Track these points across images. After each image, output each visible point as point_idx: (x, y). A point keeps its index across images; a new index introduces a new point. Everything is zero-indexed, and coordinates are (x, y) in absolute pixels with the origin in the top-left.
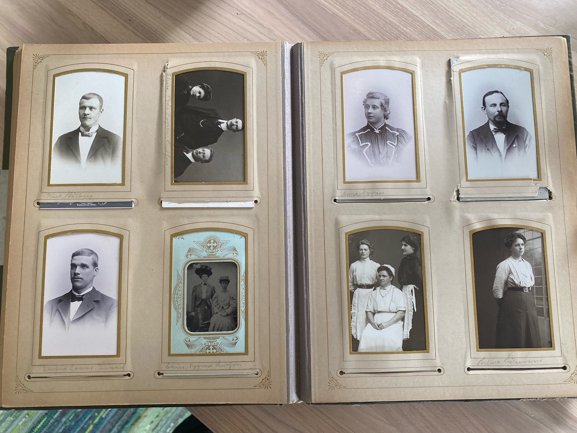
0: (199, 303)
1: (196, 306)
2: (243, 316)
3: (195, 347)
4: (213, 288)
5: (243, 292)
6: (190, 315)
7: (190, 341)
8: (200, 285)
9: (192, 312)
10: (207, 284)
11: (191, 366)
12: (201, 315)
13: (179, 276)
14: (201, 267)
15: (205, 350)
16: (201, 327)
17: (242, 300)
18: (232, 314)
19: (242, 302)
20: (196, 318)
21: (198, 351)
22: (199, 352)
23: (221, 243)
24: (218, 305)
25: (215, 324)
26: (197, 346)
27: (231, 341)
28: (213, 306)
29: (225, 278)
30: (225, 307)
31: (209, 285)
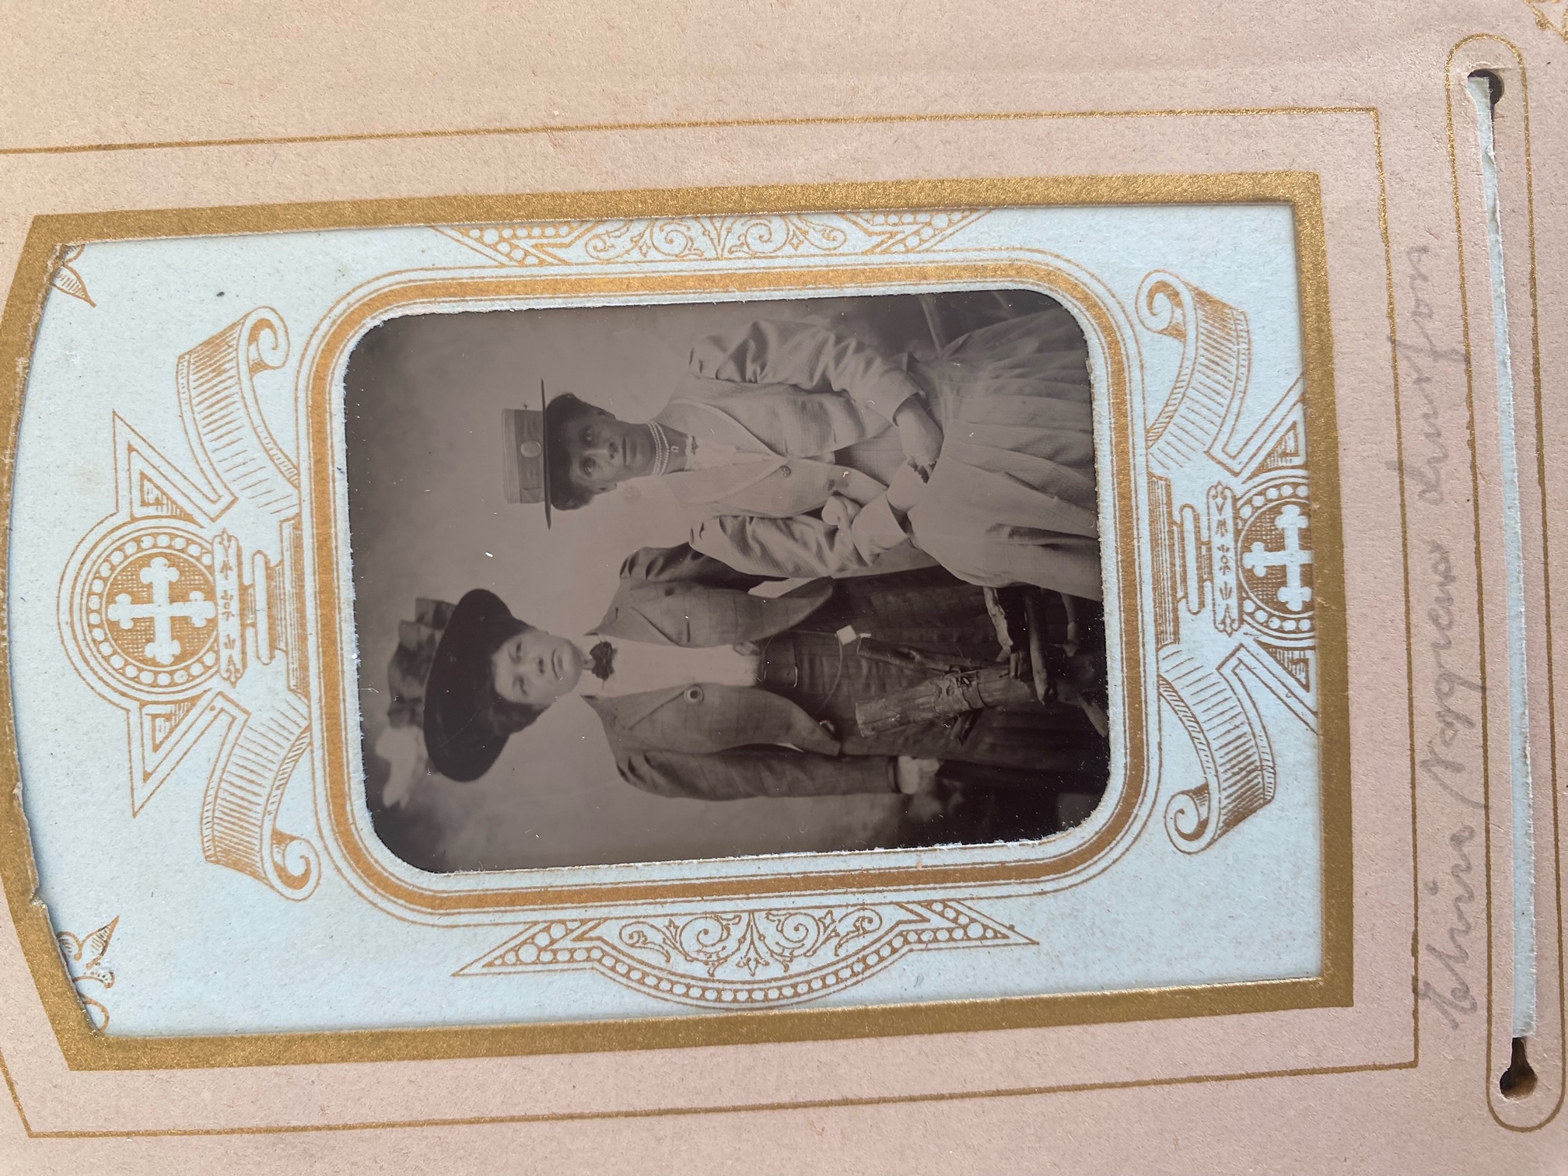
0: (801, 719)
1: (834, 748)
2: (927, 232)
3: (1258, 729)
4: (640, 571)
5: (679, 242)
6: (929, 808)
7: (1200, 793)
8: (609, 713)
9: (897, 789)
10: (595, 641)
11: (1448, 765)
12: (925, 687)
13: (516, 950)
14: (413, 721)
15: (1290, 625)
16: (1051, 683)
17: (757, 246)
18: (912, 361)
19: (788, 249)
20: (963, 737)
21: (1292, 701)
22: (1306, 687)
23: (139, 512)
24: (816, 513)
25: (1015, 532)
26: (1252, 714)
27: (1191, 352)
28: (833, 564)
29: (534, 450)
30: (843, 435)
31: (613, 621)
